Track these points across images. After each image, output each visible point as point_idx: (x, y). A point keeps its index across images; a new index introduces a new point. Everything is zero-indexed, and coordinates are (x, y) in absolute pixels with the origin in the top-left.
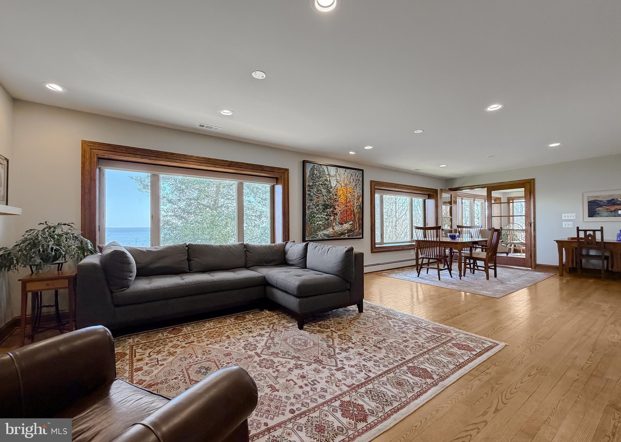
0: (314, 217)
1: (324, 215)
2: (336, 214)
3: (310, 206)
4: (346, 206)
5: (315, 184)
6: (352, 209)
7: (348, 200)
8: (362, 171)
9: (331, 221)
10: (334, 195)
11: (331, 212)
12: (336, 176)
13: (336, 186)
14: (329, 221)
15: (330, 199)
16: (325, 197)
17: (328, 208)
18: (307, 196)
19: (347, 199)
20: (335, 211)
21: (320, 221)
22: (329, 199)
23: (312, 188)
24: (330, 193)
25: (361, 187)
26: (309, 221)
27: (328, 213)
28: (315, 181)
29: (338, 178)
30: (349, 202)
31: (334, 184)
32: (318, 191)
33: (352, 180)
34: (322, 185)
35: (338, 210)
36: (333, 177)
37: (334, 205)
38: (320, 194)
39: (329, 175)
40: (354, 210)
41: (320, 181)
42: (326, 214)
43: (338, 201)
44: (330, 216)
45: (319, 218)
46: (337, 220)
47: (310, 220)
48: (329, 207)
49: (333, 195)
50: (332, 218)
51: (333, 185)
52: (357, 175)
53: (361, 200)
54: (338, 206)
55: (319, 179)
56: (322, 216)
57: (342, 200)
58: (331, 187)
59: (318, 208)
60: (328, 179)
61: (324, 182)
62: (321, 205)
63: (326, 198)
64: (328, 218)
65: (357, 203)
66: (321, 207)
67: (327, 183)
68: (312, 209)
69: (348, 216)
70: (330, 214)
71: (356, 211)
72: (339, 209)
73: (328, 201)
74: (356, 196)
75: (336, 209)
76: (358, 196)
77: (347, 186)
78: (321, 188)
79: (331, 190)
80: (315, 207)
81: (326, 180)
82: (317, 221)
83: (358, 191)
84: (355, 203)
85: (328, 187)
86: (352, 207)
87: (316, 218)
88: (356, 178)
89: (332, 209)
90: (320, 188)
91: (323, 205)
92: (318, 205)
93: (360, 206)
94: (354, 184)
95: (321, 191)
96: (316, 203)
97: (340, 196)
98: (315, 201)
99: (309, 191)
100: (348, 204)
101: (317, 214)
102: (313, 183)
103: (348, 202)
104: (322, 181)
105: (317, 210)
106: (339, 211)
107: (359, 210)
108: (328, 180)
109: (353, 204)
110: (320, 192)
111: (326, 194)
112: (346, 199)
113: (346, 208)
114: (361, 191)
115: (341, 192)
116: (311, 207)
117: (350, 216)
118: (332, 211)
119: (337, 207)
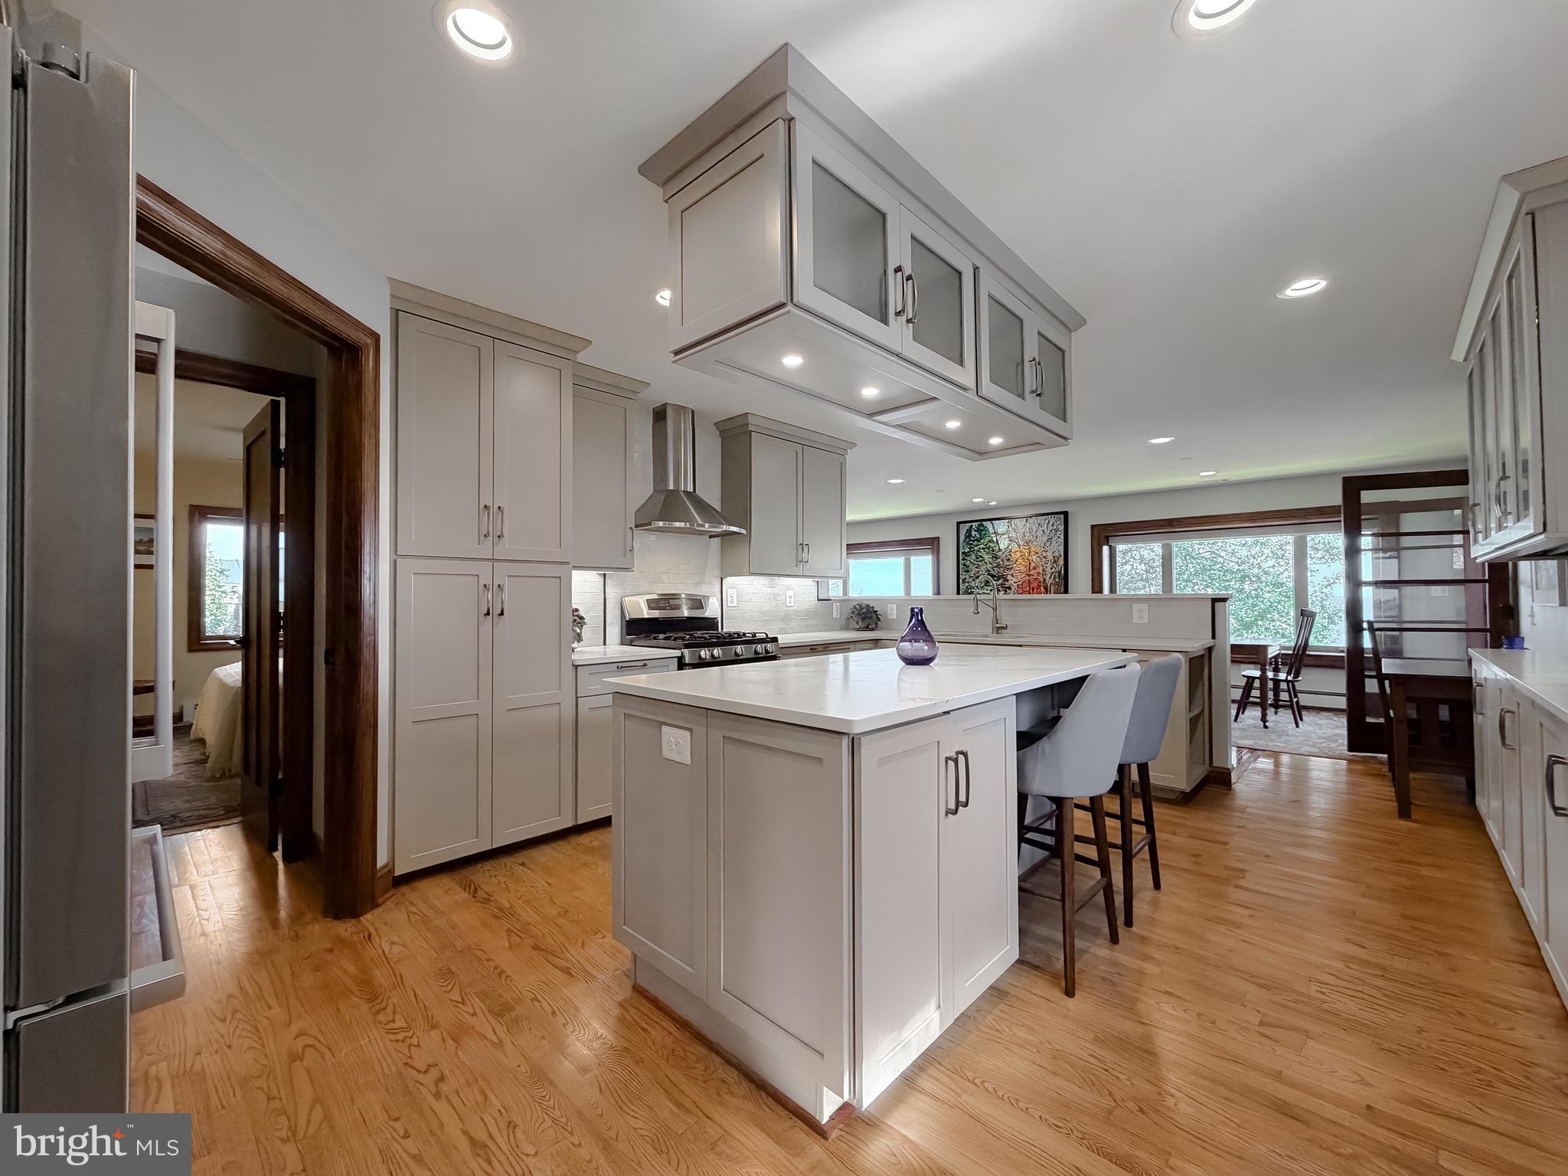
1: (987, 590)
2: (1010, 588)
3: (965, 578)
4: (1029, 575)
5: (972, 549)
6: (1042, 580)
7: (1033, 565)
8: (1065, 514)
10: (1005, 561)
11: (1000, 585)
12: (1008, 532)
13: (1008, 547)
15: (999, 566)
16: (989, 565)
18: (961, 566)
19: (1030, 563)
20: (1007, 584)
22: (996, 567)
23: (968, 556)
24: (997, 558)
25: (1062, 541)
28: (973, 545)
29: (1013, 535)
30: (1034, 568)
31: (1004, 544)
32: (978, 558)
33: (1040, 533)
34: (983, 549)
35: (1012, 581)
36: (1003, 534)
37: (1005, 575)
38: (981, 561)
39: (995, 533)
40: (1045, 580)
41: (981, 544)
42: (990, 588)
43: (1011, 568)
44: (999, 591)
48: (995, 578)
49: (1003, 561)
50: (1002, 593)
51: (1002, 547)
52: (1053, 523)
53: (1061, 562)
54: (1012, 575)
55: (980, 542)
57: (1020, 567)
58: (1000, 550)
60: (995, 539)
61: (987, 544)
62: (982, 577)
63: (991, 566)
65: (1051, 569)
67: (992, 545)
68: (968, 582)
69: (1033, 590)
70: (998, 588)
71: (1050, 581)
72: (1015, 580)
73: (993, 570)
74: (1051, 558)
75: (1008, 580)
76: (1054, 557)
77: (1030, 544)
78: (983, 553)
79: (1000, 554)
80: (974, 580)
81: (991, 541)
83: (1055, 548)
84: (1048, 570)
85: (993, 551)
86: (1041, 576)
88: (1051, 528)
89: (1001, 581)
90: (980, 554)
93: (1060, 573)
94: (1045, 539)
95: (982, 557)
97: (1017, 561)
98: (972, 573)
99: (963, 559)
100: (1032, 572)
102: (970, 548)
103: (1031, 568)
104: (985, 544)
106: (1015, 583)
107: (1057, 580)
108: (994, 541)
109: (1044, 571)
110: (981, 559)
111: (991, 560)
112: (1028, 564)
113: (1028, 578)
114: (1061, 549)
115: (1019, 554)
116: (967, 580)
117: (1037, 589)
118: (1002, 584)
119: (1009, 577)
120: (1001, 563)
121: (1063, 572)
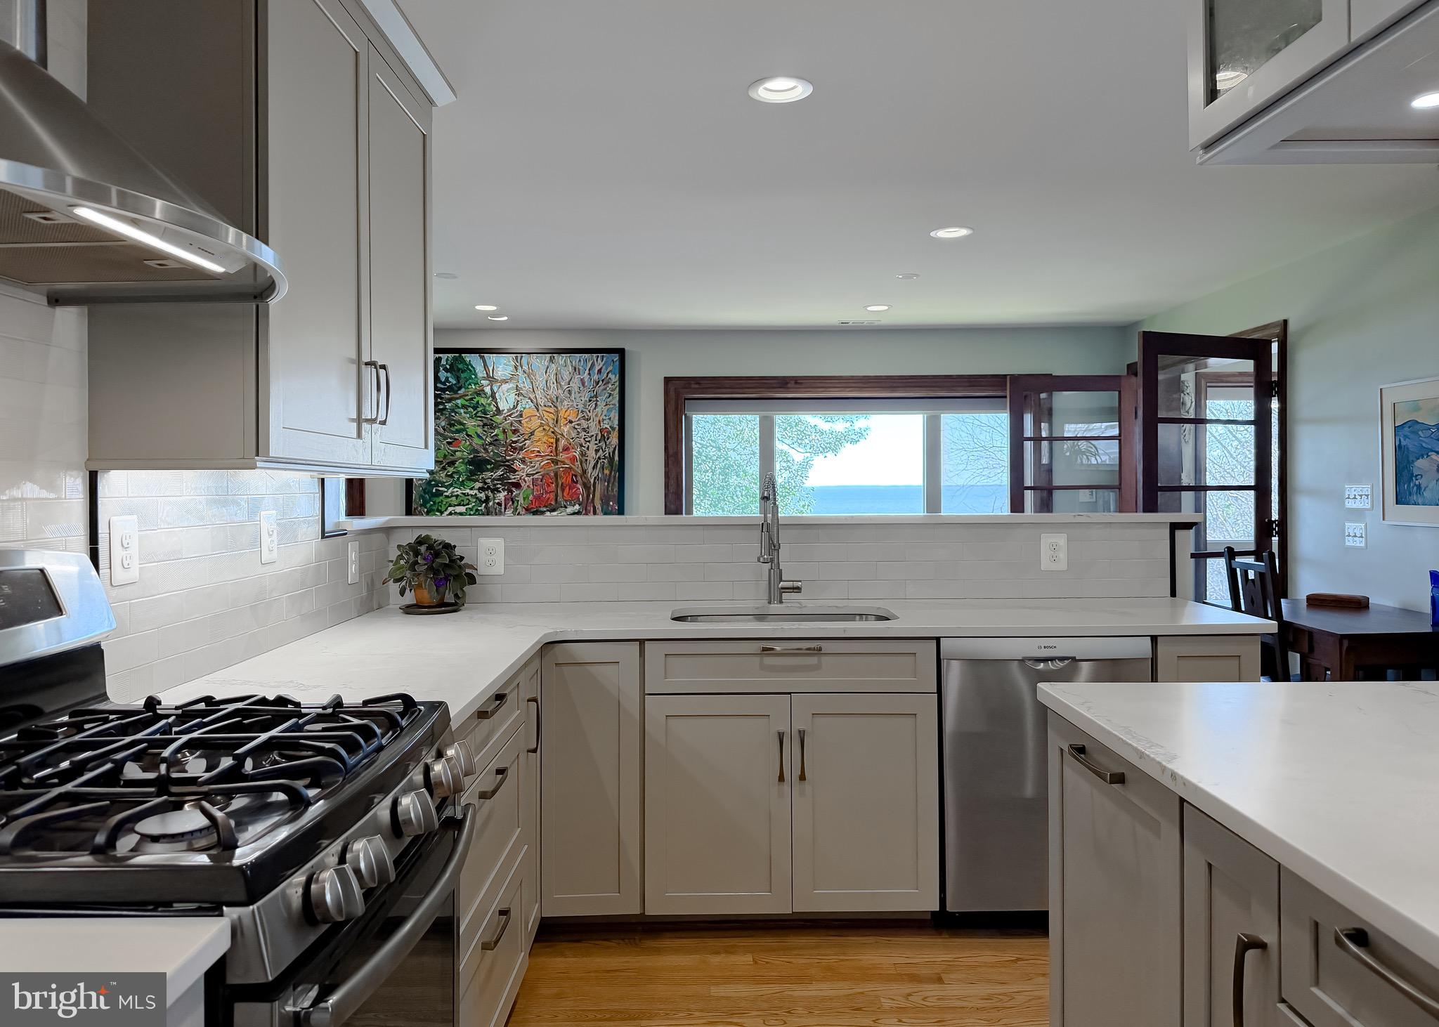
0: (439, 494)
1: (471, 489)
2: (517, 485)
4: (555, 462)
5: (441, 407)
6: (580, 471)
7: (562, 443)
8: (621, 352)
9: (499, 504)
10: (510, 433)
11: (497, 480)
12: (514, 378)
13: (515, 407)
14: (491, 504)
15: (495, 442)
16: (477, 441)
17: (488, 470)
19: (557, 440)
20: (513, 478)
21: (459, 505)
22: (491, 444)
24: (492, 427)
25: (615, 402)
26: (421, 505)
27: (486, 483)
28: (442, 398)
29: (526, 386)
30: (566, 449)
31: (506, 400)
32: (452, 426)
33: (575, 385)
34: (464, 407)
35: (523, 472)
36: (505, 381)
37: (508, 461)
38: (458, 431)
39: (488, 377)
40: (584, 472)
41: (457, 399)
42: (478, 485)
43: (521, 449)
44: (495, 490)
45: (457, 496)
46: (521, 501)
47: (426, 502)
48: (489, 467)
49: (504, 432)
50: (502, 496)
51: (503, 405)
52: (597, 368)
53: (614, 440)
54: (523, 461)
55: (456, 392)
56: (468, 491)
57: (539, 444)
58: (499, 411)
59: (451, 470)
60: (488, 390)
61: (472, 399)
62: (462, 463)
63: (480, 442)
64: (487, 497)
65: (596, 452)
66: (462, 468)
67: (482, 401)
69: (563, 490)
70: (495, 485)
71: (592, 474)
72: (530, 471)
73: (485, 449)
74: (594, 430)
75: (515, 471)
76: (601, 431)
77: (558, 404)
78: (462, 415)
79: (499, 419)
80: (444, 469)
81: (481, 394)
82: (450, 506)
83: (605, 414)
84: (591, 453)
85: (486, 413)
86: (577, 463)
87: (447, 497)
88: (596, 377)
89: (500, 473)
90: (457, 417)
91: (470, 462)
92: (452, 463)
93: (611, 459)
94: (586, 396)
95: (461, 423)
96: (445, 456)
97: (532, 434)
98: (442, 453)
100: (562, 457)
101: (448, 487)
103: (560, 448)
104: (467, 398)
105: (451, 476)
106: (528, 475)
107: (607, 471)
108: (485, 394)
109: (583, 454)
110: (459, 427)
111: (479, 430)
112: (553, 440)
113: (553, 467)
114: (615, 416)
115: (536, 422)
117: (571, 489)
118: (501, 478)
119: (518, 466)
120: (501, 437)
121: (616, 458)
